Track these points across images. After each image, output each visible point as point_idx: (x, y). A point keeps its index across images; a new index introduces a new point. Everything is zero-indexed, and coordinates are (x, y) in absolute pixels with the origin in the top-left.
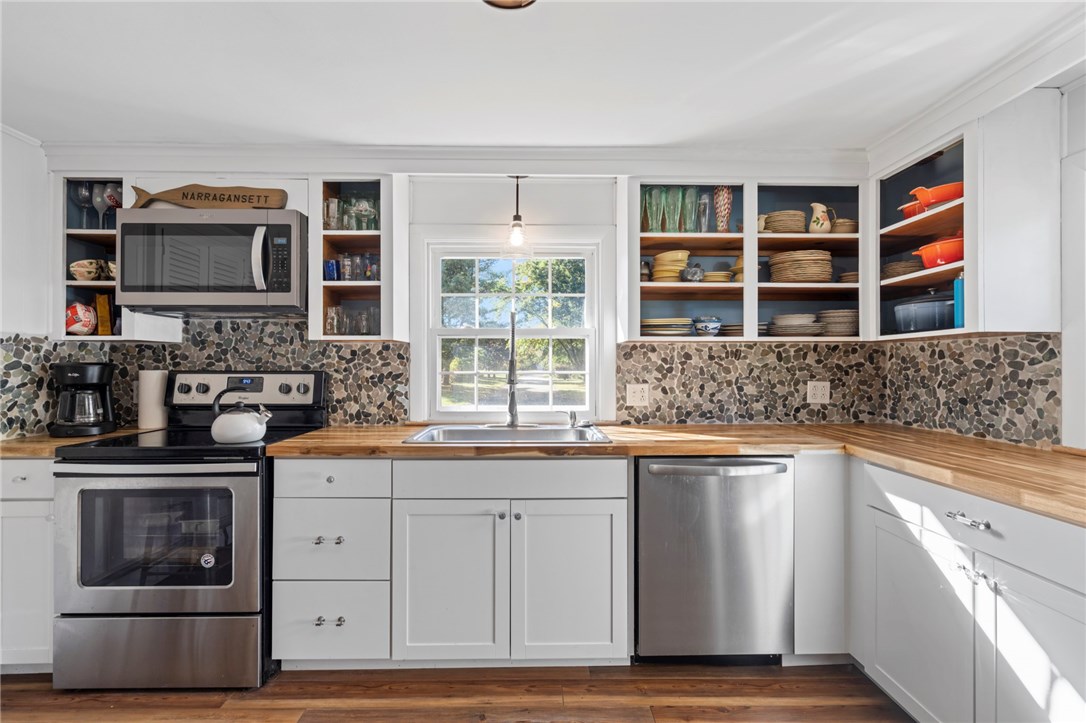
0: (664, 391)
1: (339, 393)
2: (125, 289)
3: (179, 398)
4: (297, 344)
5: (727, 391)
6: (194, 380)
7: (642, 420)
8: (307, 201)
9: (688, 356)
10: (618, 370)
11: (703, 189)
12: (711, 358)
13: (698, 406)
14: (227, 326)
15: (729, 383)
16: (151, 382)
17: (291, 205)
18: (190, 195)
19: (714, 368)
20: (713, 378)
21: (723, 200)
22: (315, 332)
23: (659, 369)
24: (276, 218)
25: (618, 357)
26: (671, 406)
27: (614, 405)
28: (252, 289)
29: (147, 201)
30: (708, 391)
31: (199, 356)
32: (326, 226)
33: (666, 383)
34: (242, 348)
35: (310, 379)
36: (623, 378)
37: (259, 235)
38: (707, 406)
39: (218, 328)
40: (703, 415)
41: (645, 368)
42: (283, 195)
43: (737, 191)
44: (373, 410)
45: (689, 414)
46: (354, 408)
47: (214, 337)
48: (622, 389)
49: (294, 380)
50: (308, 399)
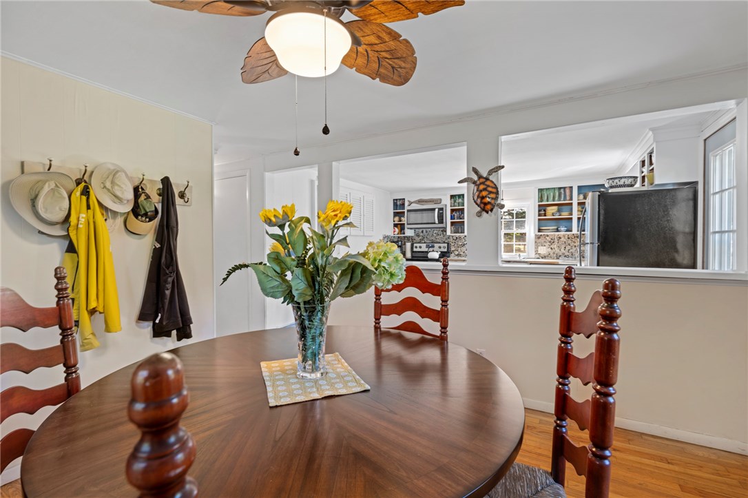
0: (552, 249)
1: (453, 249)
2: (408, 224)
3: (415, 250)
4: (442, 236)
5: (574, 249)
6: (418, 245)
7: (544, 257)
8: (447, 202)
9: (560, 238)
10: (536, 242)
11: (560, 188)
12: (569, 238)
13: (563, 254)
14: (424, 232)
15: (575, 246)
16: (408, 245)
17: (442, 203)
18: (420, 202)
19: (570, 242)
20: (569, 245)
21: (568, 191)
22: (449, 233)
23: (550, 242)
24: (440, 206)
25: (536, 238)
26: (554, 253)
27: (534, 253)
28: (435, 223)
29: (410, 203)
30: (567, 249)
31: (418, 239)
32: (451, 206)
33: (552, 246)
34: (428, 237)
35: (446, 245)
36: (537, 245)
37: (437, 210)
38: (567, 254)
39: (422, 232)
40: (565, 256)
41: (545, 242)
42: (441, 200)
43: (571, 188)
44: (462, 253)
45: (560, 256)
46: (457, 253)
47: (421, 234)
48: (537, 247)
49: (442, 245)
50: (446, 250)
